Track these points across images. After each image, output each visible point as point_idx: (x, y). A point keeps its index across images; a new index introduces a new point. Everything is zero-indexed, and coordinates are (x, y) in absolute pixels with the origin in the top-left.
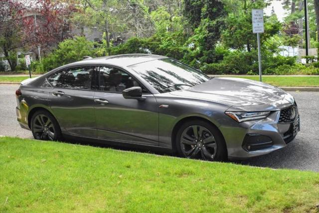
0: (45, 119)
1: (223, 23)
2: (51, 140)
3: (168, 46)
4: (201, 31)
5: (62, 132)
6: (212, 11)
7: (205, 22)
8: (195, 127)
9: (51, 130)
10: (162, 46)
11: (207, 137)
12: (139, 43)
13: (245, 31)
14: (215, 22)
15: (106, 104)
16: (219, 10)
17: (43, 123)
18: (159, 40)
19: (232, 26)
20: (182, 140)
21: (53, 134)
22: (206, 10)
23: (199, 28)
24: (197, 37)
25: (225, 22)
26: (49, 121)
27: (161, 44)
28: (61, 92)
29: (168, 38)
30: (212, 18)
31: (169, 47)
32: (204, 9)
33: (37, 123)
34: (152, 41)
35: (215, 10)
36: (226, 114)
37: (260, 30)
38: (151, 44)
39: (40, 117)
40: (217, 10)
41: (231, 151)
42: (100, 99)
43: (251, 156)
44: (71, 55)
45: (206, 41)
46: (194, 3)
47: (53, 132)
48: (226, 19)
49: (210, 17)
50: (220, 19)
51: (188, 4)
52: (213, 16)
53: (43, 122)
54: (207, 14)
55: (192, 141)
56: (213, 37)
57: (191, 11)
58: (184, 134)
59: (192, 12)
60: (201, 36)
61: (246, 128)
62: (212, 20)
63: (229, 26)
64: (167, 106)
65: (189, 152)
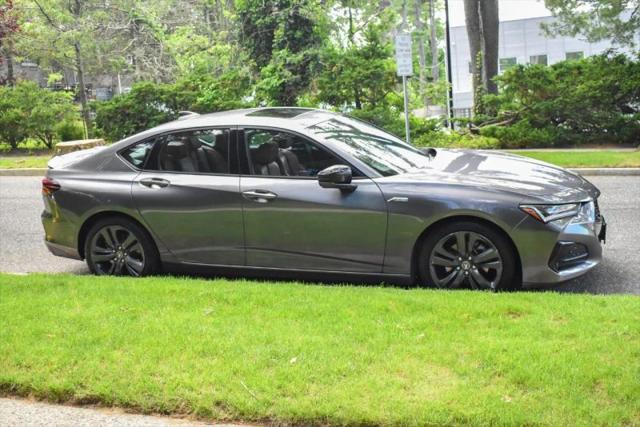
0: (122, 236)
1: (315, 57)
2: (134, 276)
3: (214, 98)
4: (273, 71)
5: (163, 260)
6: (293, 35)
7: (281, 55)
8: (460, 236)
9: (136, 256)
10: (201, 99)
11: (481, 252)
12: (154, 93)
13: (359, 73)
14: (300, 56)
15: (270, 200)
16: (306, 35)
17: (114, 242)
18: (195, 88)
19: (333, 64)
20: (434, 260)
21: (141, 264)
22: (282, 33)
23: (270, 67)
24: (268, 83)
25: (321, 56)
26: (131, 238)
27: (200, 95)
28: (161, 180)
29: (213, 85)
30: (295, 49)
31: (216, 102)
32: (279, 33)
33: (102, 243)
34: (183, 89)
35: (299, 34)
36: (521, 209)
37: (408, 71)
38: (181, 96)
39: (109, 231)
40: (304, 35)
41: (528, 273)
42: (257, 191)
43: (560, 280)
44: (12, 115)
45: (283, 91)
46: (259, 21)
47: (141, 261)
48: (320, 51)
49: (290, 47)
50: (310, 52)
51: (249, 22)
52: (295, 46)
53: (116, 241)
54: (284, 42)
55: (452, 260)
56: (296, 84)
57: (253, 35)
58: (439, 248)
59: (256, 37)
60: (275, 82)
61: (556, 232)
62: (294, 52)
63: (327, 64)
64: (406, 199)
65: (445, 280)
